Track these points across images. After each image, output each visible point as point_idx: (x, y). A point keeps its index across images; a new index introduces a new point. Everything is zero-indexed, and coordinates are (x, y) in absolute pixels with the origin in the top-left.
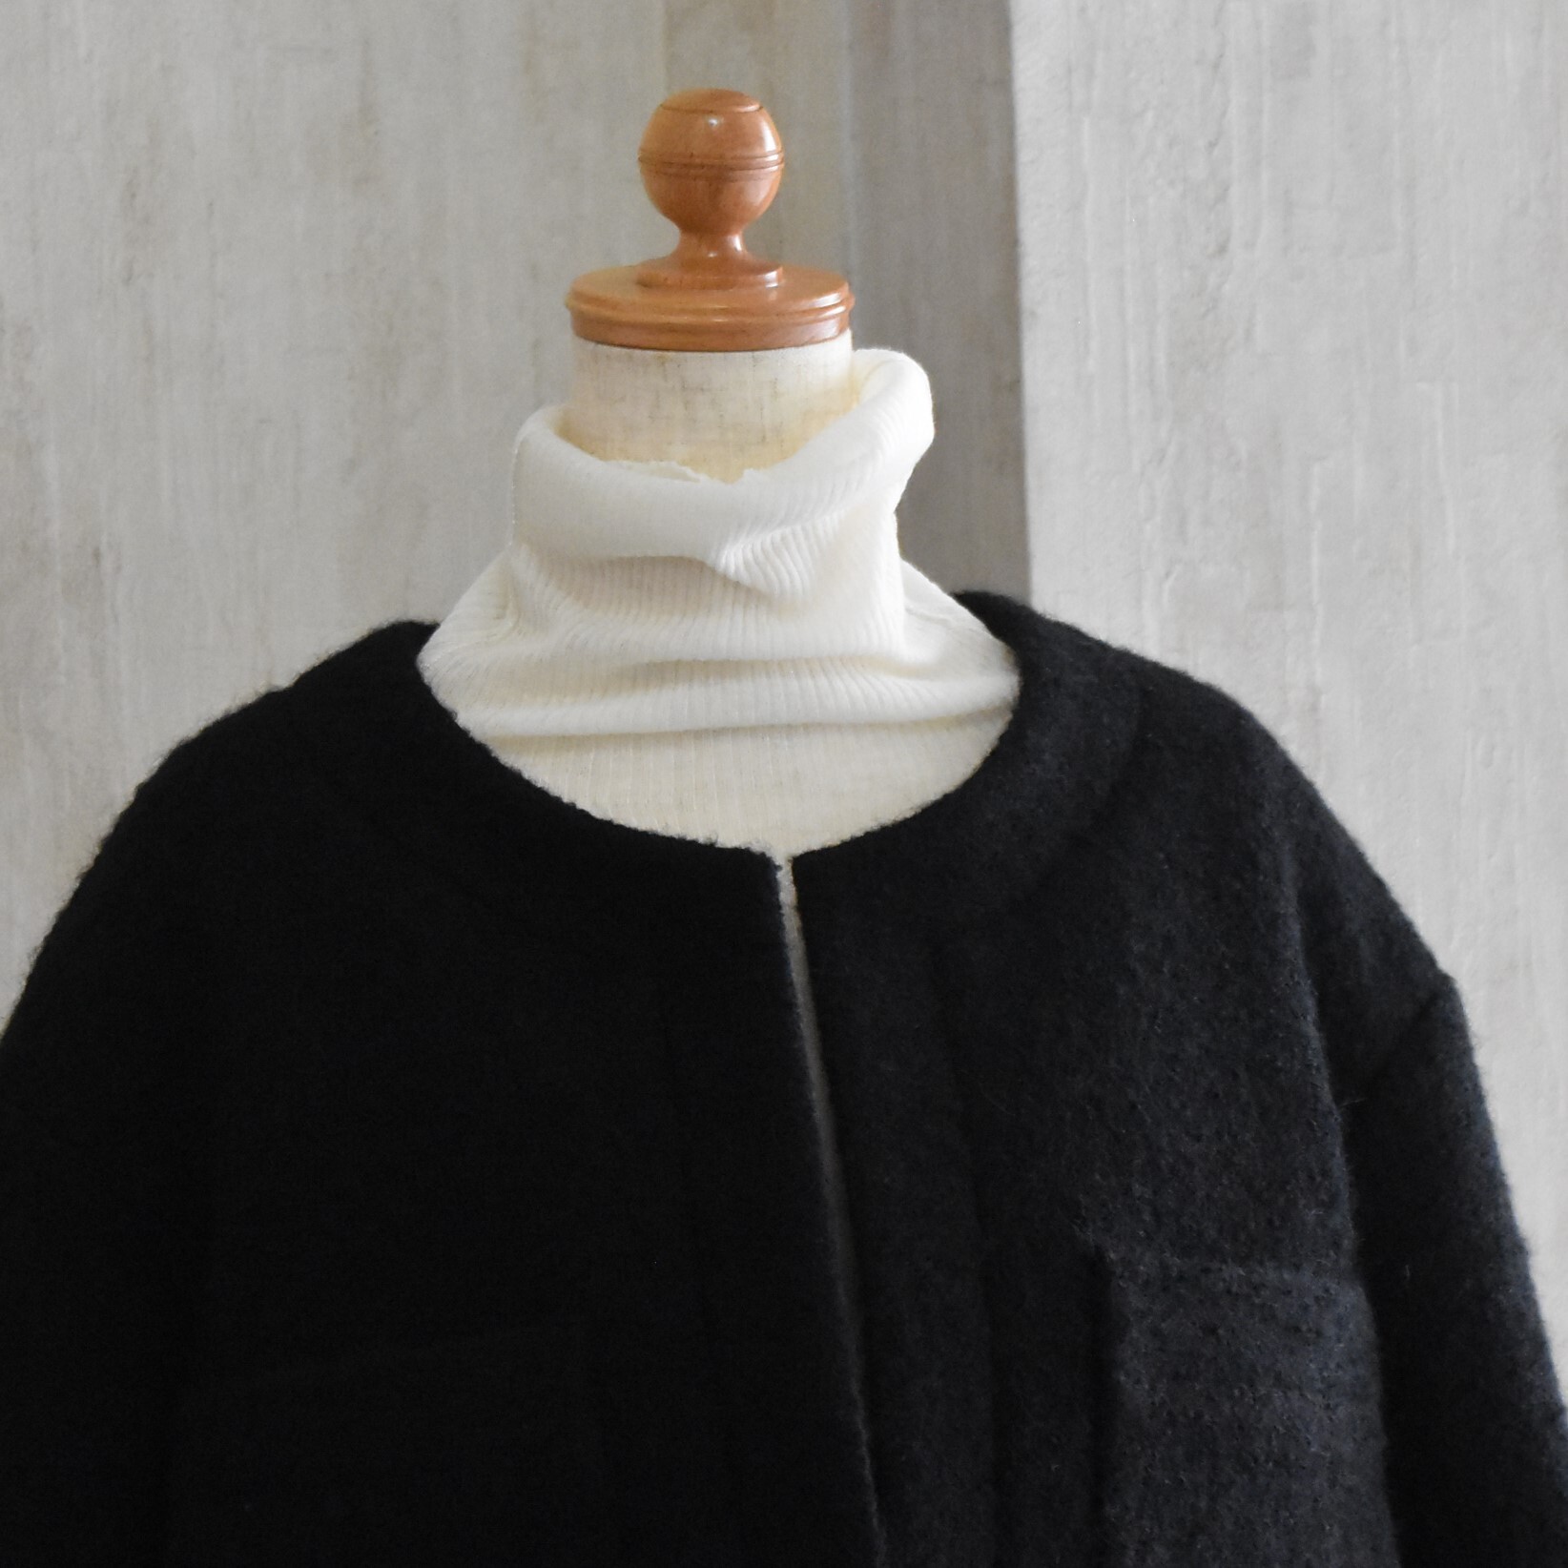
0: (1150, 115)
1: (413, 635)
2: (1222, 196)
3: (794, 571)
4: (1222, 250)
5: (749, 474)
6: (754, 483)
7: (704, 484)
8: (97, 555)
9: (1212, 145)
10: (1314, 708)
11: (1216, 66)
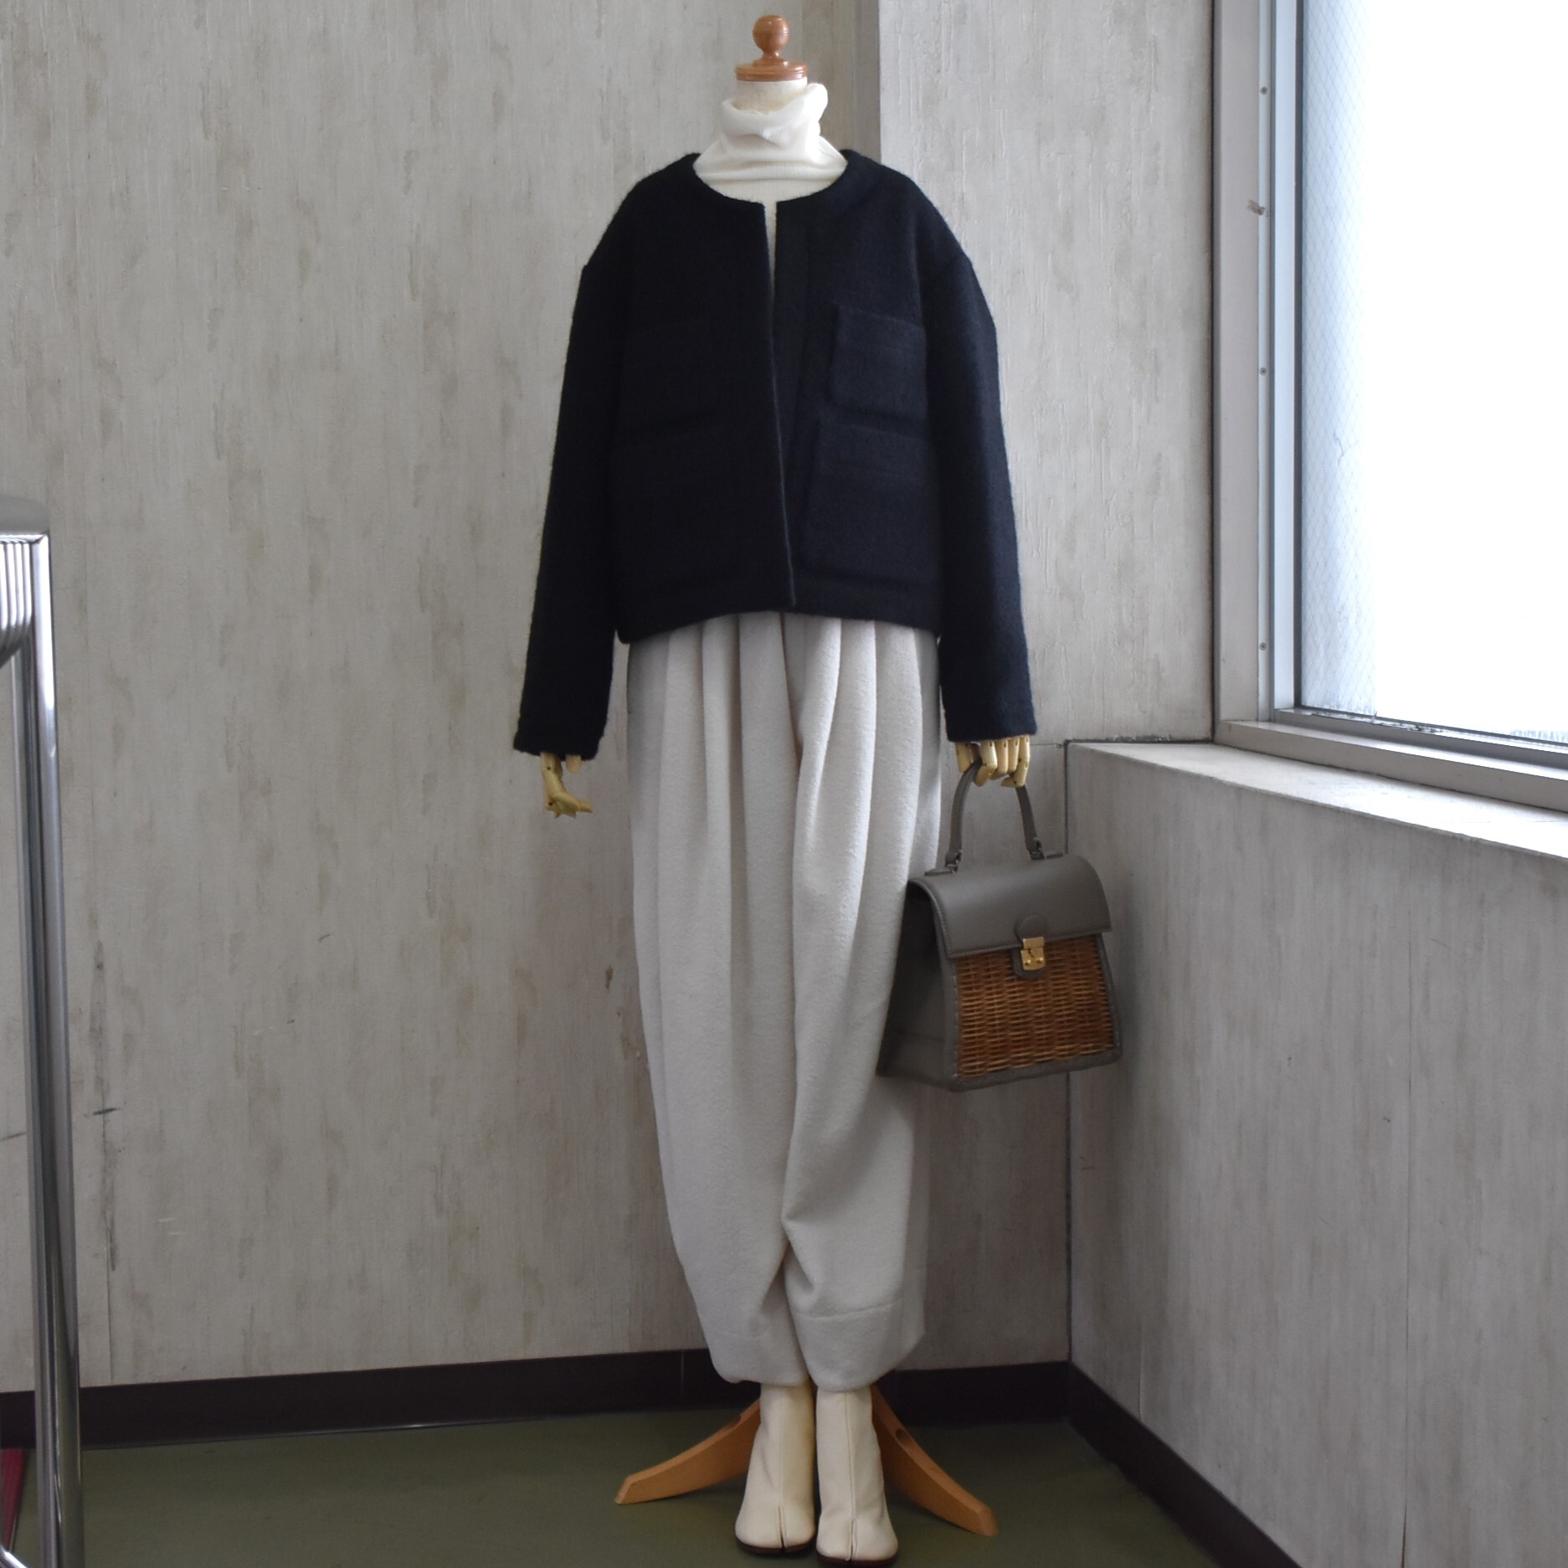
0: (918, 35)
1: (695, 156)
2: (939, 57)
3: (784, 139)
4: (939, 71)
5: (770, 113)
6: (772, 115)
7: (759, 115)
8: (644, 158)
9: (936, 43)
10: (963, 198)
11: (938, 22)
